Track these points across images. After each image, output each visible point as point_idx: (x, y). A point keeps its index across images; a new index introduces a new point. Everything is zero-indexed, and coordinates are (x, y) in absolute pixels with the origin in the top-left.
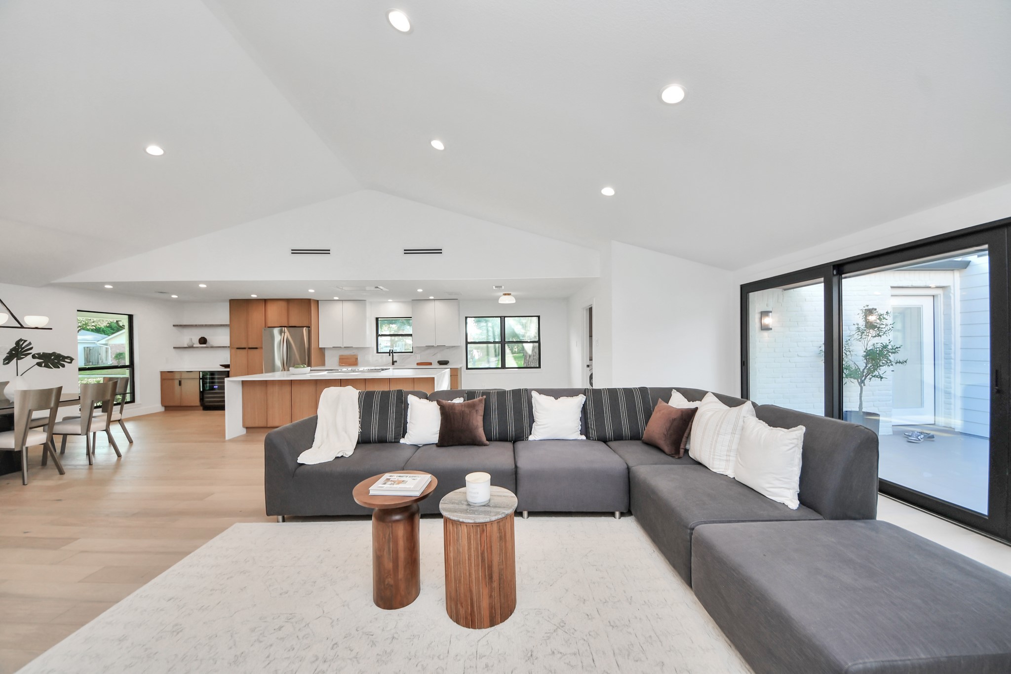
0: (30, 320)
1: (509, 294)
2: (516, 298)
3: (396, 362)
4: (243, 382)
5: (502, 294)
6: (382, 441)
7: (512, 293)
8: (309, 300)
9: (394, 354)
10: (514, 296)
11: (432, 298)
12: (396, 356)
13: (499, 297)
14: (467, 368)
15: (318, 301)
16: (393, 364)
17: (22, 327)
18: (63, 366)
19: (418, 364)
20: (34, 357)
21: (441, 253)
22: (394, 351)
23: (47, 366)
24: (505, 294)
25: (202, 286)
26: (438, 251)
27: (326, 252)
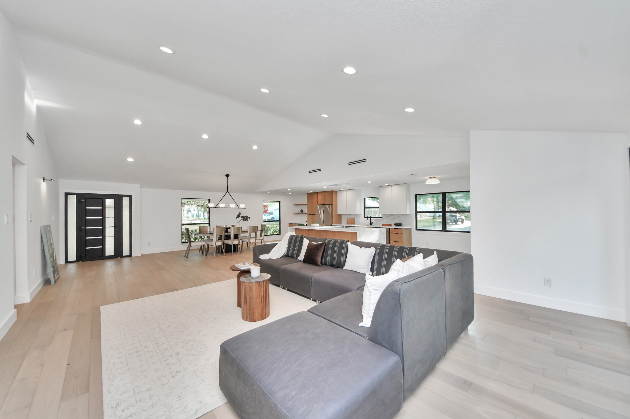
0: (242, 206)
1: (434, 178)
2: (440, 180)
3: (373, 223)
4: (295, 229)
5: (428, 177)
6: (292, 257)
7: (437, 177)
8: (332, 191)
9: (371, 218)
10: (437, 178)
11: (387, 184)
12: (373, 220)
13: (426, 180)
14: (417, 229)
15: (337, 191)
16: (371, 224)
17: (239, 208)
18: (247, 220)
19: (383, 225)
20: (241, 217)
21: (365, 161)
22: (371, 217)
23: (243, 220)
24: (431, 178)
25: (289, 190)
26: (364, 161)
27: (319, 170)
